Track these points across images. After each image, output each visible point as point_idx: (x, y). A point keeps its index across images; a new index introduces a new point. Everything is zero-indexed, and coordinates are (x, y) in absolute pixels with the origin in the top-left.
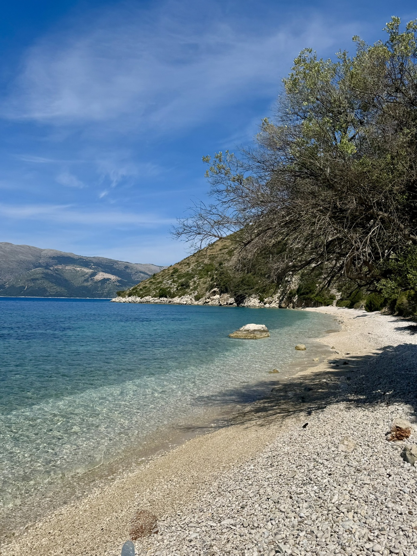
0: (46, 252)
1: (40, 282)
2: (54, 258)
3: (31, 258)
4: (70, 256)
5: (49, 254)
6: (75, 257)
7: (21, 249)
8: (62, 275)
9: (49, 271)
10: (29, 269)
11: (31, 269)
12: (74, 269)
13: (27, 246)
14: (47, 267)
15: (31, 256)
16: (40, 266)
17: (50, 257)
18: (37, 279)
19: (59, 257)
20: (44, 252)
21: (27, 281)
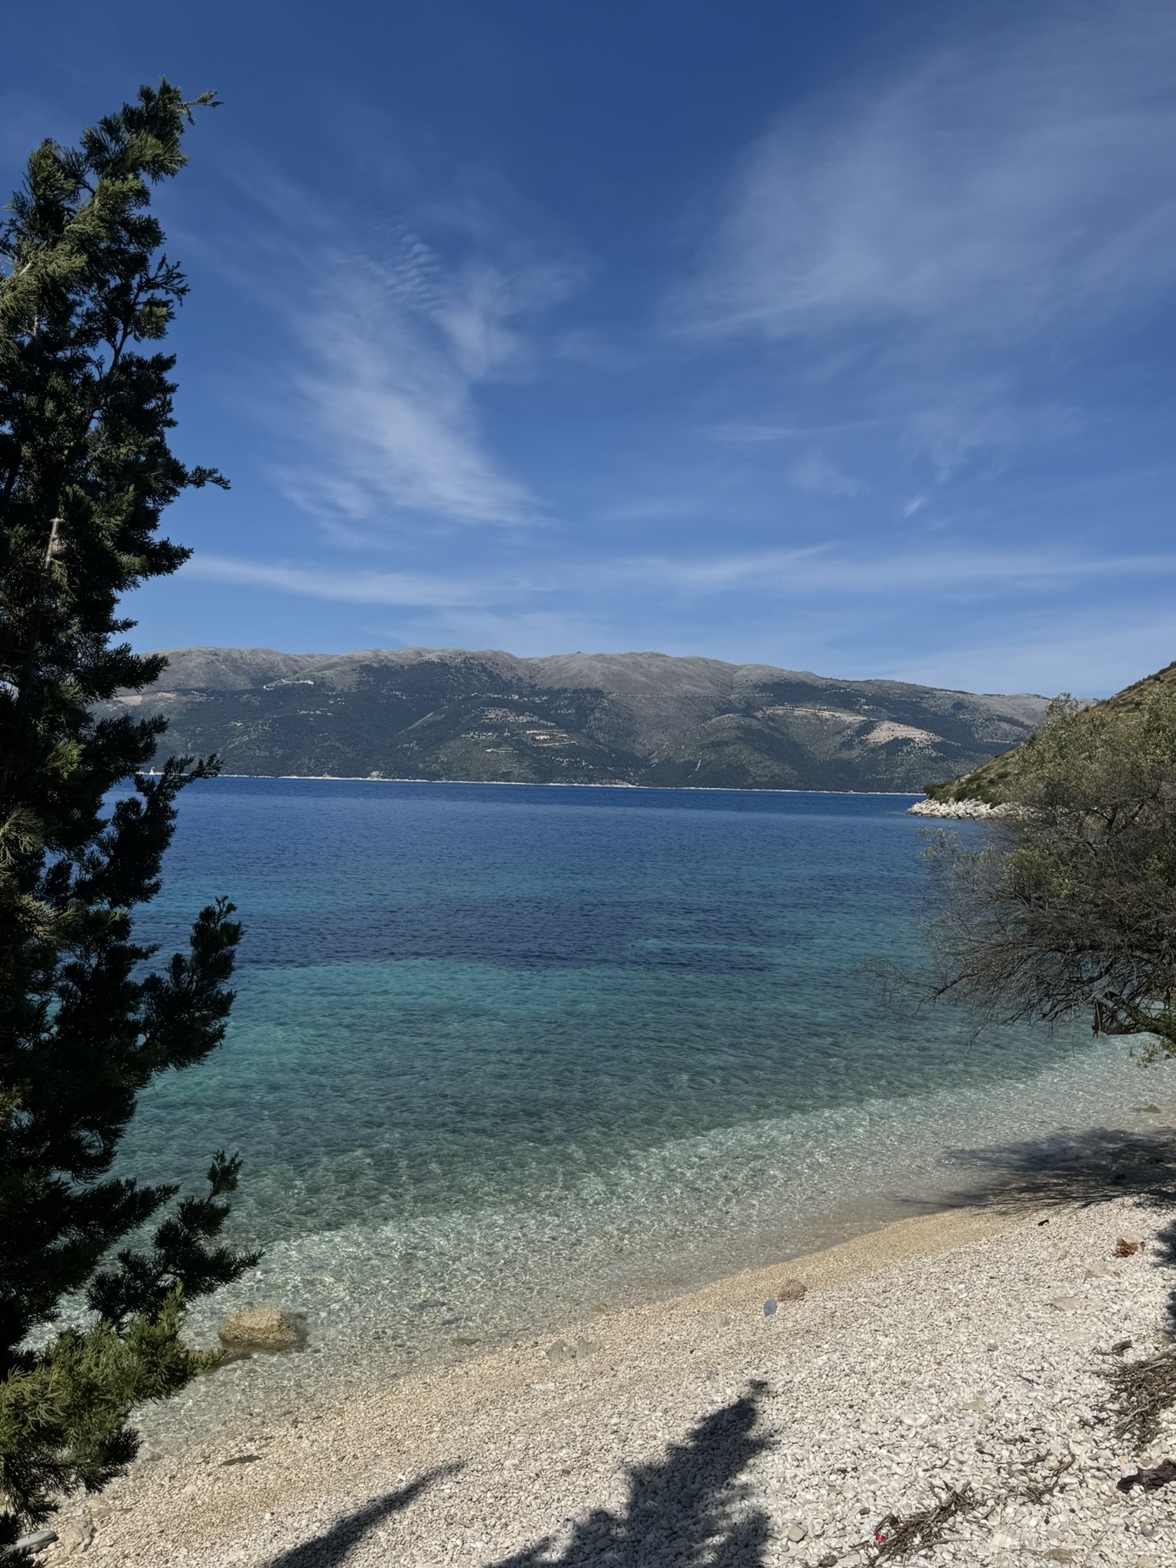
0: (745, 673)
1: (730, 750)
2: (763, 687)
3: (709, 690)
4: (805, 679)
5: (754, 678)
6: (819, 683)
7: (685, 668)
8: (785, 730)
9: (754, 722)
10: (705, 718)
11: (710, 718)
12: (815, 714)
13: (700, 659)
14: (748, 710)
15: (709, 685)
16: (730, 708)
17: (755, 686)
18: (726, 743)
19: (778, 684)
20: (740, 673)
21: (702, 747)
